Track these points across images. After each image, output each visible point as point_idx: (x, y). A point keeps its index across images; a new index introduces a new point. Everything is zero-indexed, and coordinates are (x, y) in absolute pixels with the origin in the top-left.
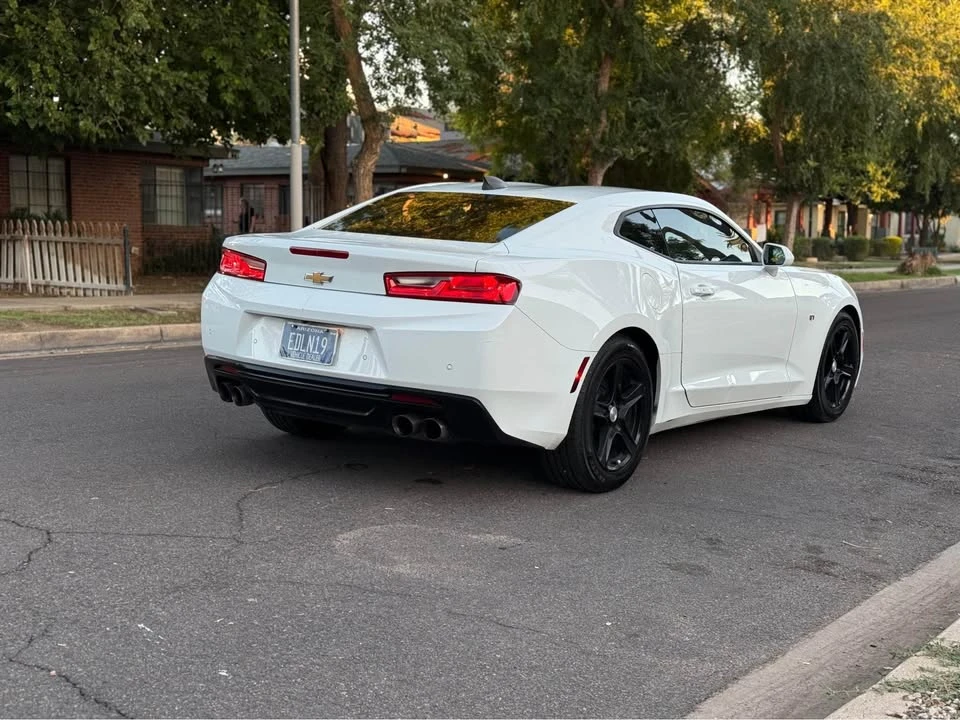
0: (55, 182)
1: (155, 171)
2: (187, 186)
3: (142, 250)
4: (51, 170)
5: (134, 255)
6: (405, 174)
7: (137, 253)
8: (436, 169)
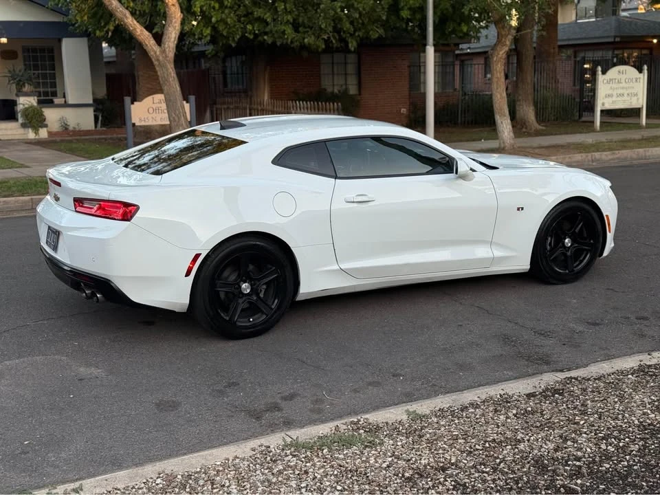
0: (351, 68)
1: (420, 57)
2: (442, 65)
3: (409, 110)
4: (349, 61)
5: (403, 114)
6: (618, 42)
7: (405, 113)
8: (648, 36)
